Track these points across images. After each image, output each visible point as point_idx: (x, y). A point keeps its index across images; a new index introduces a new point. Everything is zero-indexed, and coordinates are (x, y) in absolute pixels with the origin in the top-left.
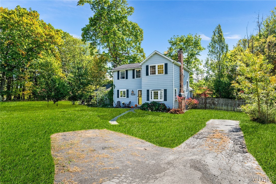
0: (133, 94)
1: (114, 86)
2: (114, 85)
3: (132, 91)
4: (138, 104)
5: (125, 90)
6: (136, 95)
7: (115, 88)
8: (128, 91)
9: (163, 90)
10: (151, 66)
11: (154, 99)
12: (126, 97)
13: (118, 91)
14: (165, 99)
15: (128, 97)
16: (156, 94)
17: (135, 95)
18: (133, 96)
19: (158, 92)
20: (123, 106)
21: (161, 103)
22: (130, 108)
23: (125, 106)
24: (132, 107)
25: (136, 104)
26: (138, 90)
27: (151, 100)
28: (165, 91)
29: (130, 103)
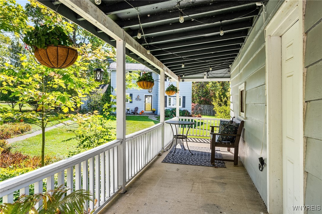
0: (138, 99)
1: (112, 88)
2: (112, 87)
3: (138, 96)
4: (145, 110)
5: (128, 94)
6: (142, 101)
7: (114, 91)
8: (131, 95)
9: (182, 97)
11: (173, 105)
12: (129, 102)
14: (184, 106)
15: (131, 102)
17: (140, 100)
20: (129, 112)
21: (184, 110)
22: (139, 114)
23: (132, 112)
24: (141, 113)
25: (142, 110)
26: (145, 95)
27: (170, 107)
28: (184, 98)
29: (137, 109)
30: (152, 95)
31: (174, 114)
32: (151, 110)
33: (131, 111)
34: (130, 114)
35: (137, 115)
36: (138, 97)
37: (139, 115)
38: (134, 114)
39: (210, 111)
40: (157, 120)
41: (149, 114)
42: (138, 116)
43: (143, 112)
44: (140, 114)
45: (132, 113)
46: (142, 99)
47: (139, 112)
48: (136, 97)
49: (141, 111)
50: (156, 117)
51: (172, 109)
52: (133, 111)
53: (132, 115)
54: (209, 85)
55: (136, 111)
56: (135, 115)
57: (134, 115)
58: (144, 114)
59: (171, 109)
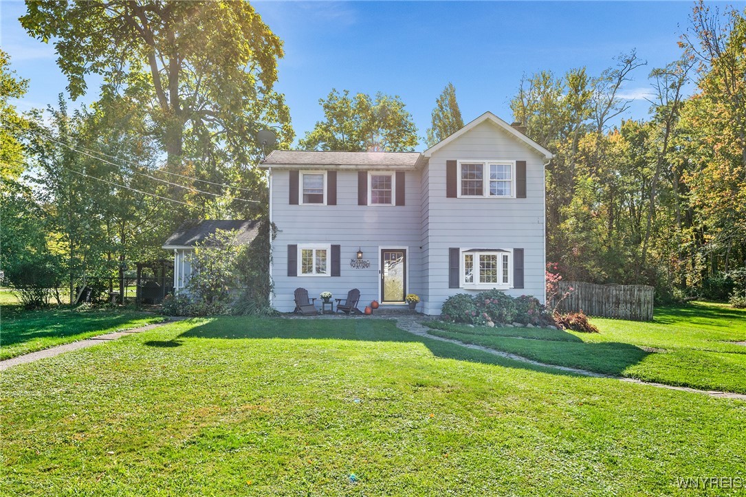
0: (359, 262)
1: (275, 228)
2: (273, 225)
3: (360, 252)
4: (383, 300)
5: (327, 247)
6: (371, 267)
7: (279, 236)
8: (336, 250)
9: (512, 251)
10: (467, 165)
11: (482, 280)
12: (328, 272)
13: (292, 250)
14: (519, 283)
15: (336, 272)
16: (488, 264)
17: (366, 265)
18: (360, 268)
19: (494, 258)
20: (328, 307)
21: (523, 296)
22: (361, 313)
23: (339, 307)
24: (369, 311)
25: (372, 299)
26: (380, 248)
27: (469, 286)
28: (519, 253)
29: (354, 295)
30: (407, 248)
31: (488, 312)
32: (404, 300)
33: (336, 304)
34: (331, 313)
35: (357, 318)
36: (360, 255)
37: (361, 317)
38: (347, 312)
39: (590, 301)
40: (429, 332)
41: (398, 312)
42: (359, 321)
43: (375, 305)
44: (366, 314)
45: (340, 311)
46: (371, 262)
47: (362, 305)
48: (352, 256)
49: (368, 303)
50: (424, 325)
51: (478, 293)
52: (342, 303)
53: (339, 317)
54: (568, 226)
55: (354, 302)
56: (351, 318)
57: (345, 317)
58: (381, 312)
59: (474, 295)
